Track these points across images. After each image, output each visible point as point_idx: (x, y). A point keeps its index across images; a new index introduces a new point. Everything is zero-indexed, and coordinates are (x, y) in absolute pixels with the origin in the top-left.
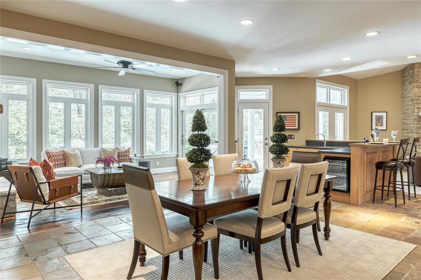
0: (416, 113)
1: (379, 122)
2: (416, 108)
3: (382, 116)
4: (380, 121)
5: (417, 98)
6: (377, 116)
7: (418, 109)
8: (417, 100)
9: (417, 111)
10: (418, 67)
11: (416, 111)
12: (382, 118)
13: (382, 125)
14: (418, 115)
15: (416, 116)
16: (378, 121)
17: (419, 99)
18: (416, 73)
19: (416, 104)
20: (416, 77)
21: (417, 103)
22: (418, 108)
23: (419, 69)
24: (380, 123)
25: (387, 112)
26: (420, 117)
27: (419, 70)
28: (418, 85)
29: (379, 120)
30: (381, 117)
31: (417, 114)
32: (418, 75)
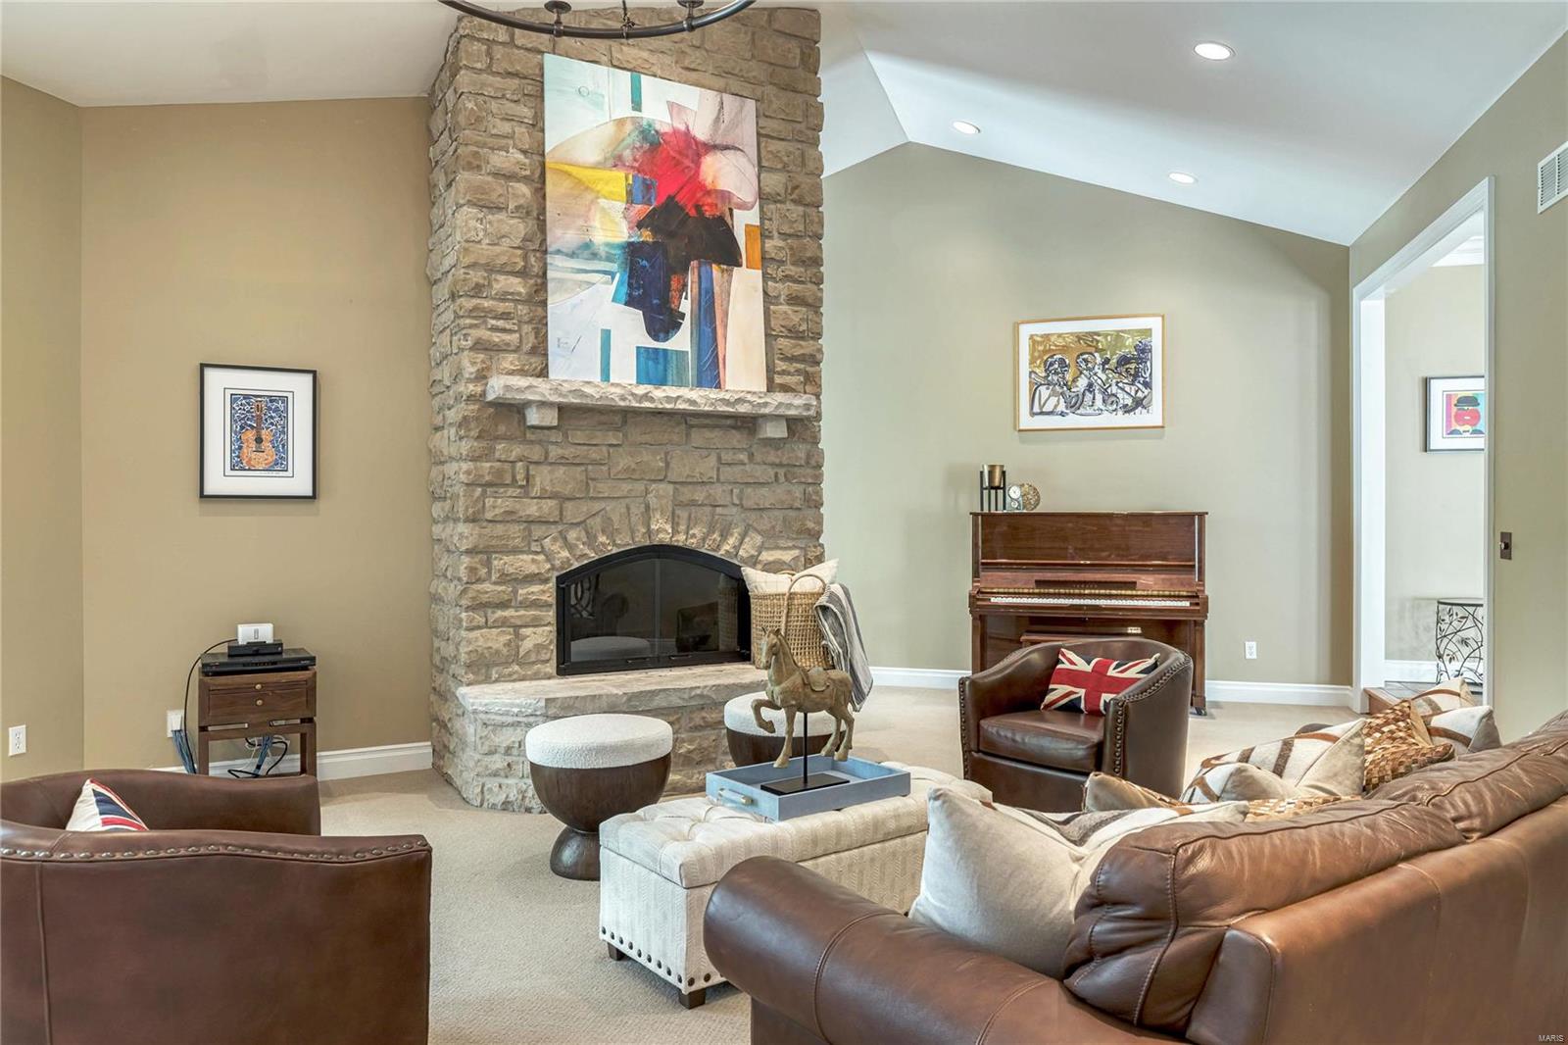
0: (470, 380)
1: (259, 440)
2: (470, 343)
3: (284, 399)
4: (264, 433)
5: (477, 276)
6: (246, 397)
7: (482, 356)
8: (477, 290)
9: (473, 369)
10: (479, 66)
11: (470, 370)
12: (283, 414)
13: (279, 464)
14: (484, 394)
15: (471, 398)
16: (251, 435)
17: (490, 285)
18: (470, 105)
19: (468, 321)
20: (467, 132)
21: (475, 308)
22: (479, 346)
23: (484, 76)
24: (266, 445)
25: (314, 373)
26: (492, 410)
27: (483, 85)
28: (480, 189)
29: (258, 429)
30: (277, 405)
31: (471, 387)
32: (479, 120)
